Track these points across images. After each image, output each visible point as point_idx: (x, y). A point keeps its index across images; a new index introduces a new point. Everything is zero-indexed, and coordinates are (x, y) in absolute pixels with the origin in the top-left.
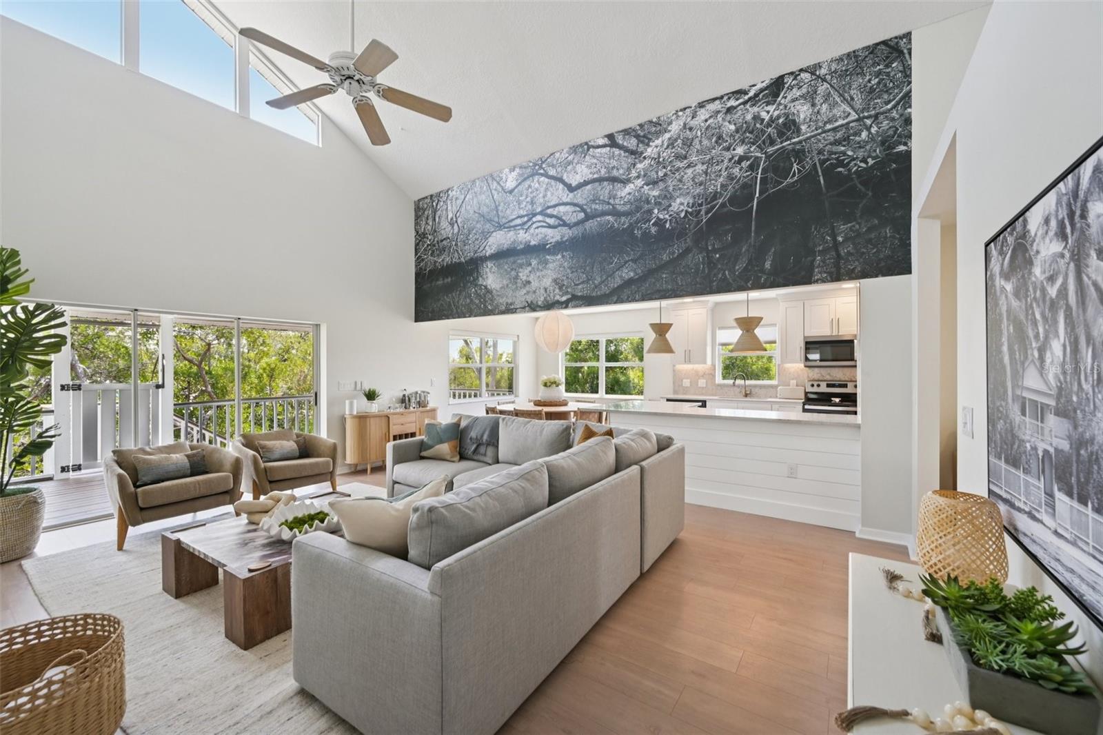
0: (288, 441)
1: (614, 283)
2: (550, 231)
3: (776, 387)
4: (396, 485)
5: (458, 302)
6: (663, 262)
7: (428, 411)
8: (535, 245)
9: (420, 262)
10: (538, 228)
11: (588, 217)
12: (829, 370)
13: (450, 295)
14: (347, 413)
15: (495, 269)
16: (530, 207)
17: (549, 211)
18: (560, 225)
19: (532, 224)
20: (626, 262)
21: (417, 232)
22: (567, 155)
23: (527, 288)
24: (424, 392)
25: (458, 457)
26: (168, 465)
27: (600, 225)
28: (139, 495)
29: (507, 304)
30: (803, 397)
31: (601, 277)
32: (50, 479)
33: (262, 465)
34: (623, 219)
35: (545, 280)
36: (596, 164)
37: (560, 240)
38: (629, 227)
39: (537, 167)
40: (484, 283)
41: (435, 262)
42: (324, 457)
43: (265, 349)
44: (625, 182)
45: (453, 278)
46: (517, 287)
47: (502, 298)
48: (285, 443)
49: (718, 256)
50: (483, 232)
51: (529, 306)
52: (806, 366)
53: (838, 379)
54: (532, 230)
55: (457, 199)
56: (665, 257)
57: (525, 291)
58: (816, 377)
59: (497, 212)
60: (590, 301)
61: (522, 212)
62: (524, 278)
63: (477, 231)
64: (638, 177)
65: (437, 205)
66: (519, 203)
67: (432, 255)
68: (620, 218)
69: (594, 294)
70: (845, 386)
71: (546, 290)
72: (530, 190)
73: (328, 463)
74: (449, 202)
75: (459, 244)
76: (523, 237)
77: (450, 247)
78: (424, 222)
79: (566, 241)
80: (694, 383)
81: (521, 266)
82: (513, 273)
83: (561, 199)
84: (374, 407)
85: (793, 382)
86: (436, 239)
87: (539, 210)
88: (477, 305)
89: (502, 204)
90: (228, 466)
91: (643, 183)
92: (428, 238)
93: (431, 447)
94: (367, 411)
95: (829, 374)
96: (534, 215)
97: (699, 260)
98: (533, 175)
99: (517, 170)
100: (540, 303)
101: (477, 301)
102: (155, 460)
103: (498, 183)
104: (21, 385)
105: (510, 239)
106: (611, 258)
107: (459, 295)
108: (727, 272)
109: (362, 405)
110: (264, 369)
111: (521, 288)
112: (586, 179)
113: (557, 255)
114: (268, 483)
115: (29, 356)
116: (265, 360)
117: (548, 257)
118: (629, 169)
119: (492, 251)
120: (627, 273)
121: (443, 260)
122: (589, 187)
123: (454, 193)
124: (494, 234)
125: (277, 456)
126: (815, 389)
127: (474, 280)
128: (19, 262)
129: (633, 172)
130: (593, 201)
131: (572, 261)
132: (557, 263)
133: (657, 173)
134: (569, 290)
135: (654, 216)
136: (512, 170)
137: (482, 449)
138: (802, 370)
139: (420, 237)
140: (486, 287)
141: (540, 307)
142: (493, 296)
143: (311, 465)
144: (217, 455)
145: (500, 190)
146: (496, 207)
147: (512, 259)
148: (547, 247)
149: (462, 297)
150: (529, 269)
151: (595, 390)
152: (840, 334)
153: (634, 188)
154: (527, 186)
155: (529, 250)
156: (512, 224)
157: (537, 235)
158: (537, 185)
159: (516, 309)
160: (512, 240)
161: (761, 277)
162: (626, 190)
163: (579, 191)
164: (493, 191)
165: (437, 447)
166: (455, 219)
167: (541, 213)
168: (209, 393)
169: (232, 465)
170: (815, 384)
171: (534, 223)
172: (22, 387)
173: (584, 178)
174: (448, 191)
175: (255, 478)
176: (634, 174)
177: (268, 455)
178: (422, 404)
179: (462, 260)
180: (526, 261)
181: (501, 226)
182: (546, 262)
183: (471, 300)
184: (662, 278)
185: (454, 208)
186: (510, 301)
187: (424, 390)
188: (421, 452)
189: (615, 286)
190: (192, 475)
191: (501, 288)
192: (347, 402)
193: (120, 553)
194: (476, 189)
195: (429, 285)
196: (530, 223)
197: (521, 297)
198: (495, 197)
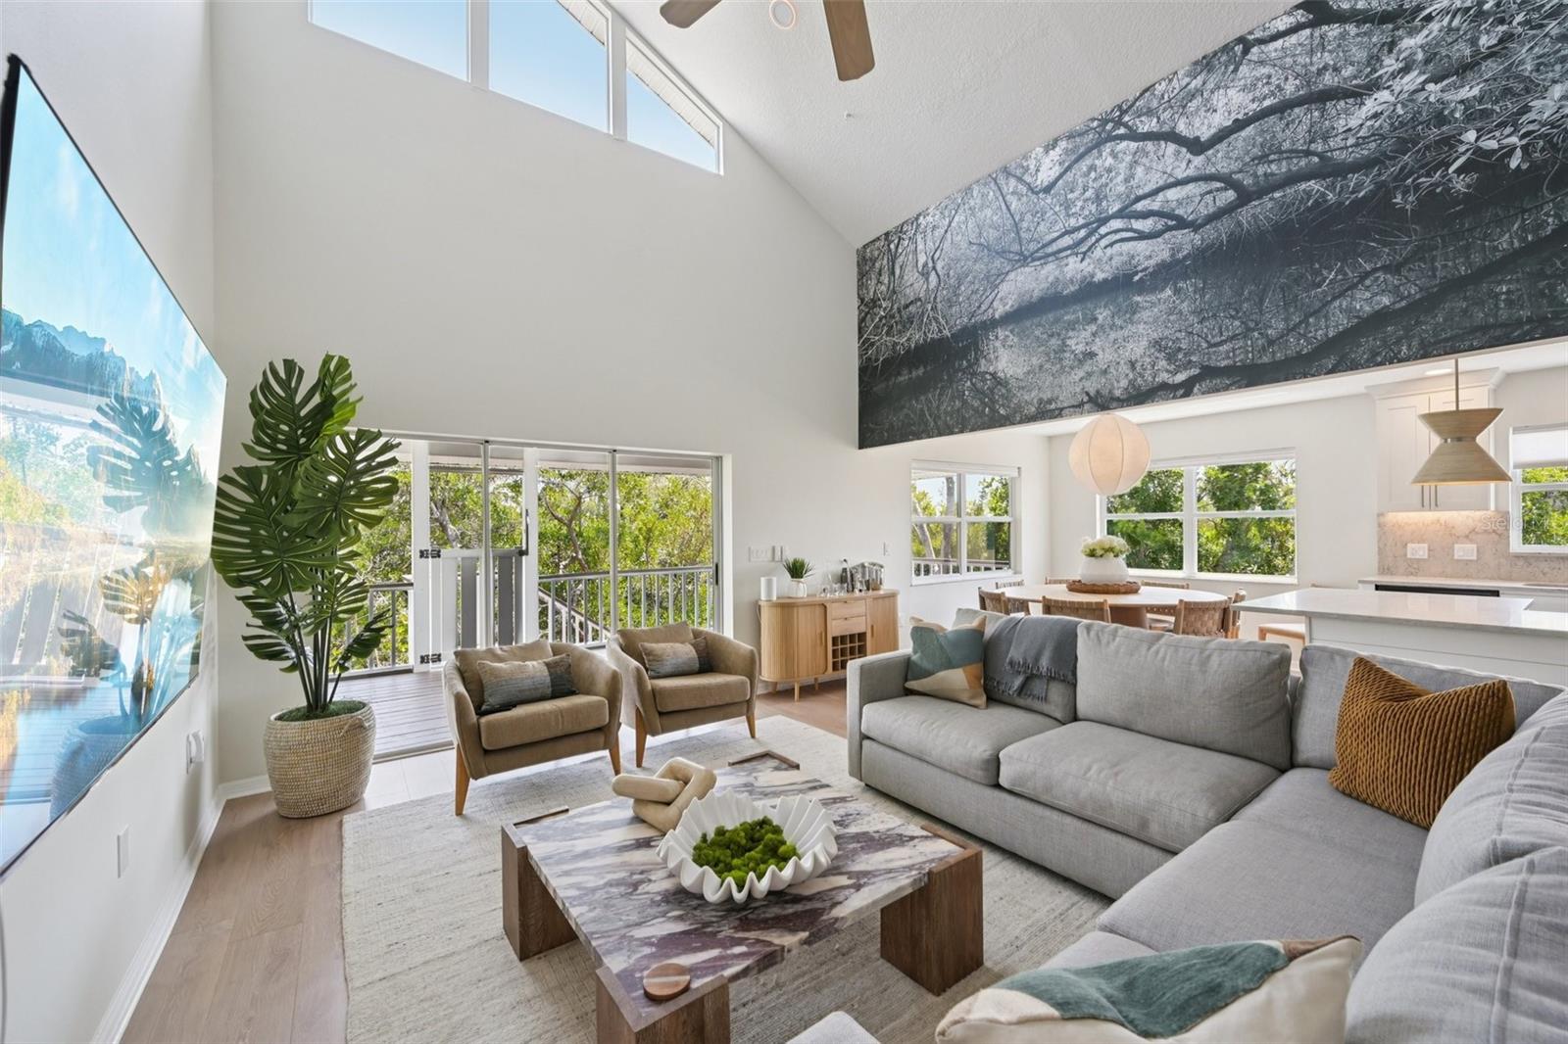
0: (683, 643)
1: (1327, 327)
2: (1142, 247)
4: (866, 743)
5: (938, 407)
6: (1499, 255)
7: (884, 597)
8: (1105, 281)
9: (866, 349)
10: (1111, 245)
11: (1245, 197)
13: (923, 398)
14: (763, 598)
15: (1013, 339)
16: (1093, 208)
17: (1139, 206)
18: (1169, 229)
19: (1097, 241)
20: (1367, 274)
21: (862, 300)
22: (1187, 80)
23: (1087, 367)
24: (874, 565)
25: (984, 698)
26: (522, 679)
27: (1282, 205)
28: (483, 729)
29: (1041, 401)
31: (1286, 320)
32: (409, 671)
33: (649, 684)
34: (1353, 179)
35: (1130, 346)
36: (1269, 77)
37: (1169, 260)
38: (1373, 194)
39: (1109, 126)
40: (991, 369)
41: (895, 344)
42: (736, 674)
43: (642, 502)
44: (1357, 94)
45: (929, 368)
46: (1063, 368)
47: (1030, 391)
48: (678, 646)
50: (987, 277)
51: (1091, 400)
54: (1098, 252)
55: (934, 228)
56: (1504, 242)
57: (1081, 373)
59: (1018, 233)
60: (1251, 375)
61: (1073, 222)
62: (1080, 348)
63: (975, 278)
64: (1406, 70)
65: (897, 247)
66: (1067, 205)
67: (888, 334)
68: (1345, 178)
69: (1266, 359)
71: (1132, 364)
72: (1093, 175)
73: (743, 683)
74: (919, 237)
75: (939, 306)
76: (1075, 268)
77: (923, 314)
78: (874, 282)
79: (1185, 258)
80: (1441, 552)
81: (1072, 326)
82: (1054, 342)
83: (1170, 175)
84: (802, 589)
86: (895, 307)
87: (1116, 207)
88: (976, 410)
89: (1028, 217)
90: (601, 684)
91: (1423, 78)
92: (880, 307)
93: (928, 674)
94: (794, 596)
96: (1103, 221)
98: (1098, 145)
99: (1063, 144)
100: (1117, 393)
101: (976, 403)
102: (505, 670)
103: (1020, 180)
104: (352, 551)
105: (1047, 278)
106: (1318, 273)
107: (940, 395)
109: (783, 585)
110: (640, 529)
111: (1072, 368)
112: (1240, 117)
113: (1163, 290)
114: (657, 715)
115: (357, 510)
116: (642, 516)
117: (1138, 299)
118: (1374, 60)
119: (1007, 307)
120: (1366, 301)
121: (909, 339)
122: (1249, 131)
123: (929, 219)
124: (1012, 276)
125: (667, 668)
127: (970, 365)
128: (350, 376)
129: (1387, 61)
130: (1263, 159)
131: (1202, 296)
132: (1163, 307)
133: (1474, 42)
134: (1194, 359)
135: (1462, 149)
136: (1048, 148)
137: (1038, 687)
139: (868, 306)
140: (994, 375)
141: (1118, 399)
142: (1009, 391)
143: (720, 687)
144: (587, 665)
145: (1025, 190)
146: (1016, 224)
147: (1050, 316)
148: (1136, 278)
149: (946, 399)
150: (1093, 328)
151: (1177, 563)
153: (1392, 99)
154: (1085, 169)
155: (1091, 292)
156: (1049, 250)
157: (1111, 259)
158: (1110, 161)
159: (1062, 409)
160: (1050, 279)
162: (1364, 109)
163: (1222, 146)
164: (1008, 197)
165: (942, 674)
166: (930, 265)
167: (1120, 214)
168: (580, 560)
169: (607, 683)
171: (1103, 237)
172: (354, 555)
173: (1234, 116)
174: (917, 219)
175: (639, 705)
176: (1390, 64)
177: (655, 666)
178: (871, 585)
179: (947, 333)
180: (1085, 315)
181: (1026, 258)
182: (1134, 309)
183: (964, 402)
184: (1497, 296)
185: (930, 244)
186: (1046, 396)
187: (875, 561)
188: (906, 680)
189: (1331, 334)
190: (554, 696)
191: (1029, 373)
192: (763, 580)
193: (458, 818)
194: (972, 202)
195: (883, 385)
196: (1094, 239)
197: (1073, 384)
198: (1013, 208)
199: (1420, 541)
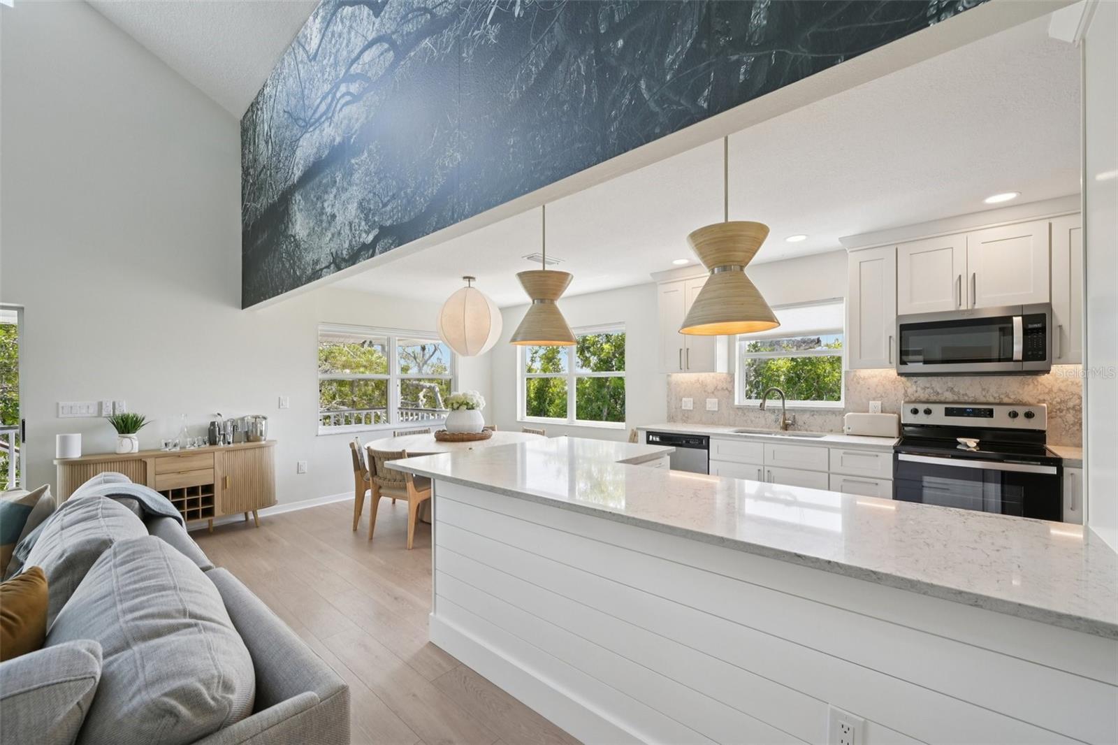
2: (354, 110)
3: (841, 413)
7: (260, 448)
8: (340, 145)
9: (245, 216)
10: (342, 108)
12: (950, 381)
13: (267, 260)
14: (57, 457)
15: (302, 204)
16: (333, 73)
17: (353, 69)
18: (365, 91)
21: (243, 169)
23: (332, 229)
24: (255, 418)
29: (314, 262)
30: (895, 432)
35: (350, 207)
37: (365, 122)
40: (294, 232)
41: (256, 210)
45: (269, 232)
46: (322, 229)
47: (309, 252)
49: (620, 43)
50: (291, 143)
51: (334, 261)
52: (900, 374)
53: (970, 400)
54: (336, 117)
55: (271, 97)
57: (329, 235)
58: (923, 395)
59: (303, 100)
61: (325, 89)
62: (329, 211)
63: (286, 144)
65: (256, 118)
66: (323, 72)
67: (253, 200)
70: (990, 413)
71: (351, 226)
72: (333, 41)
74: (265, 109)
75: (273, 173)
76: (328, 134)
77: (266, 181)
78: (248, 150)
79: (372, 119)
80: (700, 404)
81: (326, 189)
82: (319, 205)
83: (365, 39)
84: (129, 444)
85: (875, 405)
86: (256, 173)
87: (342, 73)
88: (289, 271)
89: (307, 84)
92: (250, 174)
94: (109, 451)
95: (951, 390)
96: (338, 87)
97: (579, 73)
98: (335, 12)
99: (321, 12)
100: (345, 253)
101: (288, 265)
103: (304, 48)
107: (273, 257)
108: (643, 85)
109: (99, 441)
111: (326, 230)
113: (363, 153)
117: (354, 163)
119: (300, 172)
121: (261, 205)
123: (268, 89)
124: (301, 141)
126: (922, 419)
127: (285, 229)
130: (405, 18)
132: (363, 169)
134: (376, 220)
136: (316, 14)
138: (893, 382)
139: (245, 175)
140: (295, 238)
142: (301, 252)
145: (306, 59)
146: (303, 92)
147: (317, 180)
148: (352, 141)
149: (276, 261)
150: (334, 191)
151: (562, 413)
152: (977, 307)
154: (330, 35)
155: (334, 156)
156: (317, 115)
157: (342, 122)
158: (340, 27)
159: (322, 271)
160: (317, 144)
161: (739, 63)
163: (389, 7)
164: (299, 66)
166: (269, 134)
167: (345, 81)
170: (922, 407)
171: (338, 100)
174: (264, 90)
178: (247, 437)
179: (276, 198)
180: (331, 178)
181: (307, 125)
182: (351, 172)
186: (316, 256)
191: (308, 235)
194: (285, 72)
195: (252, 249)
196: (335, 104)
197: (325, 247)
198: (301, 76)
199: (690, 396)
